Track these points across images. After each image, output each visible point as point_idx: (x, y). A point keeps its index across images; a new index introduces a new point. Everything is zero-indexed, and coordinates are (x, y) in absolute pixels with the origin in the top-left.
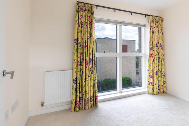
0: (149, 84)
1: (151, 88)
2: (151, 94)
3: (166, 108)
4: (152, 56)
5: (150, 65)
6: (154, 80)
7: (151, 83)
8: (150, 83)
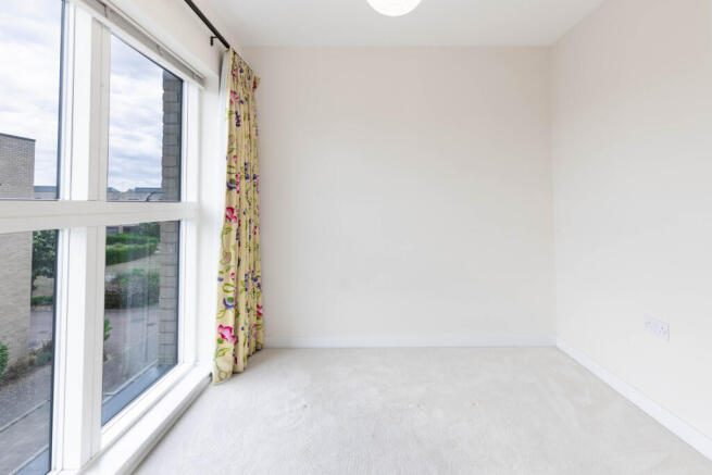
0: (223, 336)
1: (229, 354)
2: (229, 376)
3: (305, 406)
4: (235, 214)
5: (226, 256)
6: (237, 315)
7: (230, 329)
8: (227, 333)
